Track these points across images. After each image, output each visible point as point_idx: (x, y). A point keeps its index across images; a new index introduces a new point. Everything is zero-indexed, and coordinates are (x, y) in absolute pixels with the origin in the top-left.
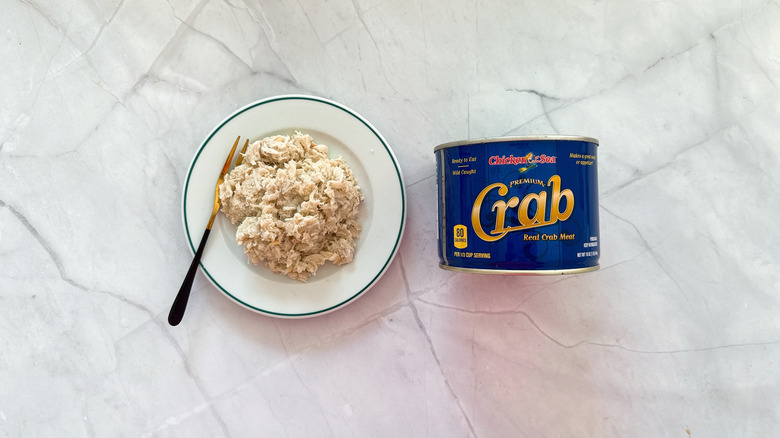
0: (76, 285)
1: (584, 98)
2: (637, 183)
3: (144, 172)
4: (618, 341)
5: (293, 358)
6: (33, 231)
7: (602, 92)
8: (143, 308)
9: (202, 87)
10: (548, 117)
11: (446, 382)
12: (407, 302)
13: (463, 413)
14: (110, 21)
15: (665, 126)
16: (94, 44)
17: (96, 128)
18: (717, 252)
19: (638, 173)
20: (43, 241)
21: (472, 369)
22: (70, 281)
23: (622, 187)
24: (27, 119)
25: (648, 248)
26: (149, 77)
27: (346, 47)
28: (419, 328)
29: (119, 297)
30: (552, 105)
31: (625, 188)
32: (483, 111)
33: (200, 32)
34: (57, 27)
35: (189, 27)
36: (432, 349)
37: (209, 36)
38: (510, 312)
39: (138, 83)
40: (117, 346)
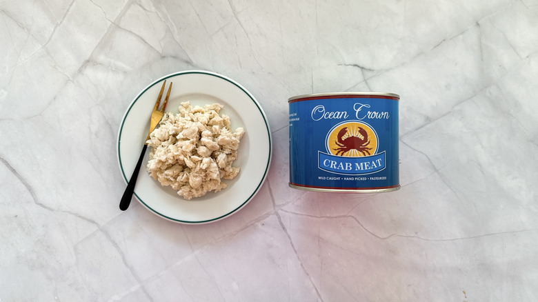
0: (45, 207)
1: (391, 69)
2: (428, 126)
3: (89, 128)
4: (416, 233)
5: (197, 252)
6: (14, 171)
7: (403, 64)
8: (93, 222)
9: (127, 68)
10: (367, 83)
11: (302, 265)
12: (273, 212)
13: (314, 285)
14: (61, 23)
15: (446, 87)
16: (50, 39)
17: (54, 99)
18: (482, 172)
19: (428, 120)
20: (20, 178)
21: (319, 256)
22: (41, 205)
23: (418, 129)
24: (6, 93)
25: (436, 170)
26: (90, 62)
27: (227, 37)
28: (281, 229)
29: (76, 215)
30: (369, 74)
31: (420, 130)
32: (322, 80)
33: (124, 29)
34: (23, 28)
35: (117, 26)
36: (291, 243)
37: (130, 32)
38: (343, 216)
39: (82, 66)
40: (75, 248)
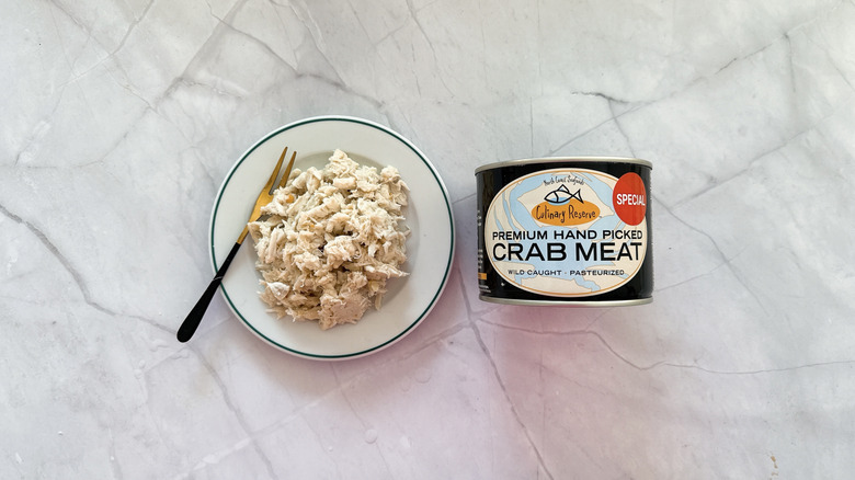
0: (103, 309)
1: (654, 101)
2: (712, 191)
3: (178, 183)
4: (696, 361)
5: (345, 386)
6: (54, 250)
7: (672, 95)
9: (242, 91)
10: (616, 121)
11: (513, 410)
12: (468, 323)
13: (532, 444)
14: (140, 19)
15: (739, 131)
16: (122, 44)
17: (125, 137)
18: (798, 264)
19: (712, 181)
20: (64, 261)
21: (540, 395)
22: (95, 305)
23: (697, 195)
24: (48, 126)
25: (726, 261)
26: (184, 80)
27: (399, 48)
28: (480, 350)
29: (151, 322)
30: (620, 108)
31: (700, 197)
32: (546, 115)
33: (240, 32)
34: (81, 26)
35: (227, 26)
36: (496, 373)
37: (249, 36)
38: (580, 332)
39: (171, 87)
40: (148, 377)
